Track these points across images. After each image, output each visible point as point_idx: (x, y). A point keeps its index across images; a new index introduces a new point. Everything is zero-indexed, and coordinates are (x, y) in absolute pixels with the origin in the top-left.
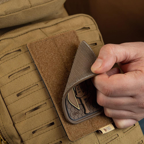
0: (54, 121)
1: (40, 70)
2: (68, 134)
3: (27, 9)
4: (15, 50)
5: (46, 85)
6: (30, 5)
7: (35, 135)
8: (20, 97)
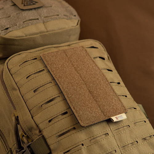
0: (67, 111)
1: (52, 73)
2: (80, 121)
3: (44, 34)
4: (32, 59)
5: (58, 83)
6: (46, 30)
7: (51, 123)
8: (36, 93)
